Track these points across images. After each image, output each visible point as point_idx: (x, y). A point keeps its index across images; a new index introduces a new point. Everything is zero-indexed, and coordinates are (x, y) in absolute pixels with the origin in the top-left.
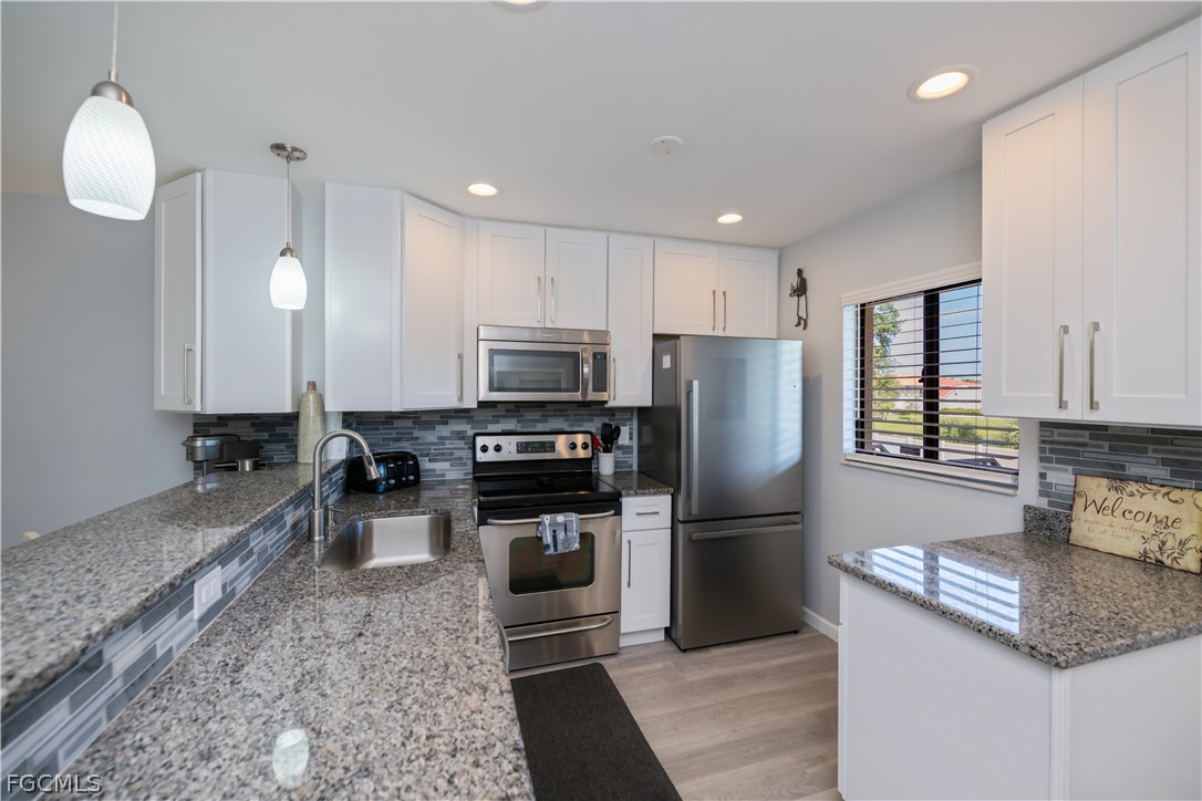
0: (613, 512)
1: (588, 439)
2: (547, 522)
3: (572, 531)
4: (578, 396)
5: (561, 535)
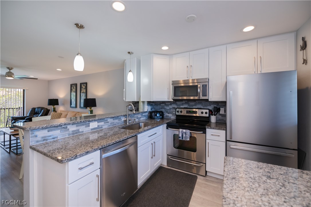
0: (202, 132)
1: (207, 111)
2: (181, 131)
3: (187, 135)
4: (196, 98)
5: (184, 135)
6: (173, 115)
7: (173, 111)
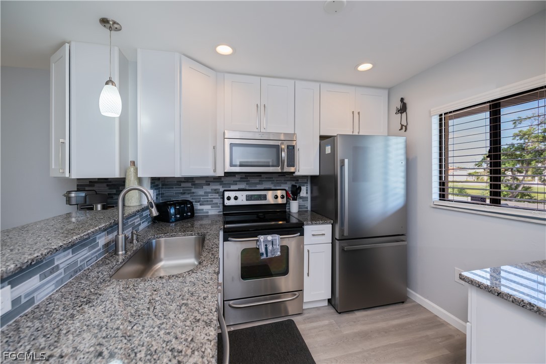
0: (299, 234)
1: (284, 193)
2: (262, 240)
3: (276, 245)
4: (279, 169)
5: (270, 248)
6: (214, 205)
7: (214, 198)
